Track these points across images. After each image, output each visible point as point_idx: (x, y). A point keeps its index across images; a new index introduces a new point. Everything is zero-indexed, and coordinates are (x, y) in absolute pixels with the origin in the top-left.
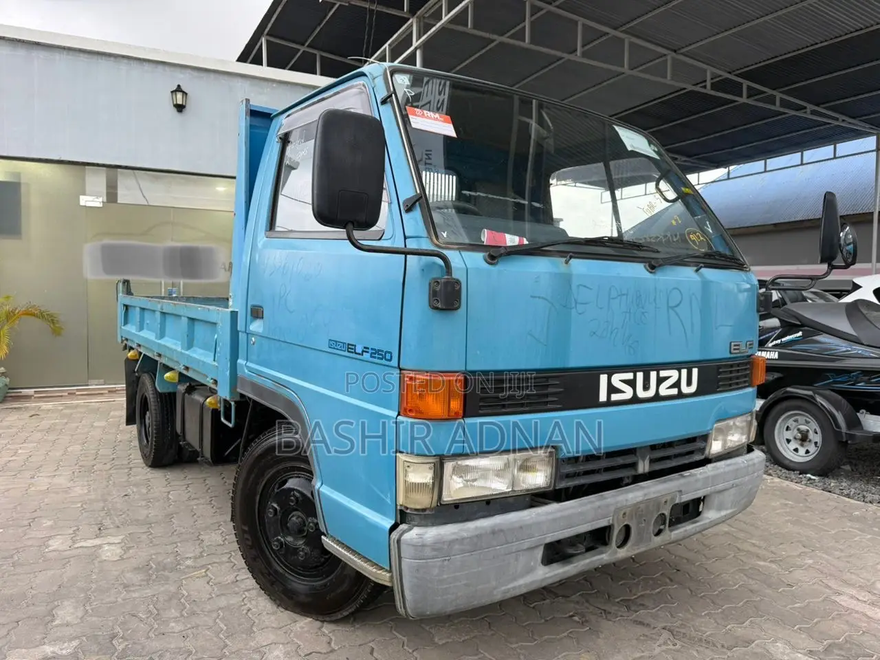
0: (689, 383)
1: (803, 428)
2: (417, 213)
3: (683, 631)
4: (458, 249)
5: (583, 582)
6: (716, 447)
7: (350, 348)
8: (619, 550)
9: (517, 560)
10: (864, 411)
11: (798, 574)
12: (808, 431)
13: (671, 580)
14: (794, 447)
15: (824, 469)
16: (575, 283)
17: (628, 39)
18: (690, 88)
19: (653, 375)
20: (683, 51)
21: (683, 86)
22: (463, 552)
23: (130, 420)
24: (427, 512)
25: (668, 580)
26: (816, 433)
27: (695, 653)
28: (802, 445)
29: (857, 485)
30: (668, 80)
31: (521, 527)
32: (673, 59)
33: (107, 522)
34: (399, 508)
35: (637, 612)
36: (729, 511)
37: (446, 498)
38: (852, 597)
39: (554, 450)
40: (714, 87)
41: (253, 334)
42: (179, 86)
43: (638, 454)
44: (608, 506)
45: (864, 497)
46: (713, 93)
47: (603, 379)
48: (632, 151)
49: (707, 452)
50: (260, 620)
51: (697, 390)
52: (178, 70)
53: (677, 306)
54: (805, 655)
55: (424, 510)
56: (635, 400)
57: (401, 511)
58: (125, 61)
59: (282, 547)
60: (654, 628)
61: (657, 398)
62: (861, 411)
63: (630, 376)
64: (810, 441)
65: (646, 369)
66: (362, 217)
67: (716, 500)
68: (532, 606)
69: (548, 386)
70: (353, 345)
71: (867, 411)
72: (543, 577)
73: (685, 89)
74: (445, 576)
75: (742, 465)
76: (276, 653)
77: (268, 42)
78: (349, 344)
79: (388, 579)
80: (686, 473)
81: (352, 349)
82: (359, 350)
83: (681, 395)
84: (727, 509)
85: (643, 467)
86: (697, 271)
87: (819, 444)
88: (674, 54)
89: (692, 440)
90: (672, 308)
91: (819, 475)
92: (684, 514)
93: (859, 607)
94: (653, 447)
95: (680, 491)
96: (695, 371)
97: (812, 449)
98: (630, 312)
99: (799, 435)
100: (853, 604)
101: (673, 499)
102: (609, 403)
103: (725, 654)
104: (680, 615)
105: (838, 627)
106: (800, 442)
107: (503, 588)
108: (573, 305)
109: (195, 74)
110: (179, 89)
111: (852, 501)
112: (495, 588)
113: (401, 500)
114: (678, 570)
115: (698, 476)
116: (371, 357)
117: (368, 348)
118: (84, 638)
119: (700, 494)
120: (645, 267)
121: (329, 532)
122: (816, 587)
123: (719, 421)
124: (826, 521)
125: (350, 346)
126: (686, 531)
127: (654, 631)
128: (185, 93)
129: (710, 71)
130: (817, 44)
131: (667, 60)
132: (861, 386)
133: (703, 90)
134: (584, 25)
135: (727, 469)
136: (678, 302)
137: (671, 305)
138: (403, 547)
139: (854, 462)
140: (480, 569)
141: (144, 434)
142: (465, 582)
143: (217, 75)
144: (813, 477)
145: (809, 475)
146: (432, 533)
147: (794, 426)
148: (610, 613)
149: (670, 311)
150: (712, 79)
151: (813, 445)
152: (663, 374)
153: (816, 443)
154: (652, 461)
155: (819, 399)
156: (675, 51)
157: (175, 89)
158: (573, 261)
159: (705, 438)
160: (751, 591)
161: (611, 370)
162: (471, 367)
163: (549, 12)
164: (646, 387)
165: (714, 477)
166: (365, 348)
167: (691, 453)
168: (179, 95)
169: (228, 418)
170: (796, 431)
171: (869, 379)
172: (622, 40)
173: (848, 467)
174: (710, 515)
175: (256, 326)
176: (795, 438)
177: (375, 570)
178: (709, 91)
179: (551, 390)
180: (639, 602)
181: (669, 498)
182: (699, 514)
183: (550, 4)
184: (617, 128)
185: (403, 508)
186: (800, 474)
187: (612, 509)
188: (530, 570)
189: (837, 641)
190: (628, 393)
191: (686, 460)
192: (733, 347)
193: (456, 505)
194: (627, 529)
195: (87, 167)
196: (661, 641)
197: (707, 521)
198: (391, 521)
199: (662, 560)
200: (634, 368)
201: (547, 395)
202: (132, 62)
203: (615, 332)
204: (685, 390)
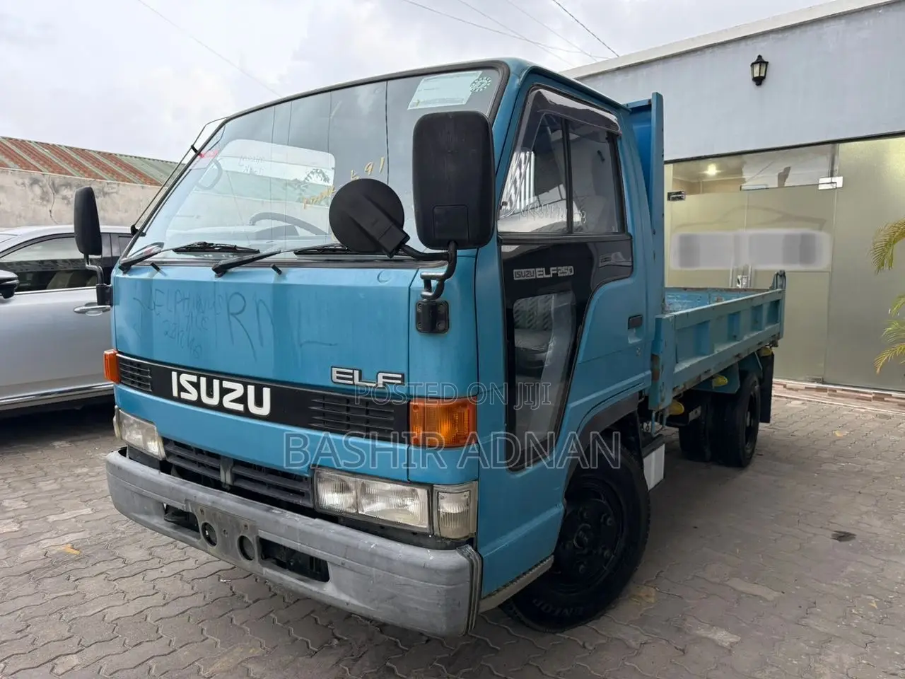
0: (259, 402)
8: (209, 546)
16: (155, 288)
19: (216, 383)
42: (760, 57)
43: (221, 462)
47: (174, 375)
51: (269, 415)
52: (760, 39)
53: (240, 313)
56: (199, 403)
58: (710, 50)
61: (220, 408)
63: (194, 379)
65: (211, 375)
83: (247, 413)
85: (225, 476)
90: (234, 315)
94: (238, 463)
96: (267, 392)
98: (192, 316)
101: (256, 529)
108: (153, 307)
110: (760, 61)
128: (765, 63)
136: (241, 308)
137: (231, 311)
149: (231, 317)
152: (226, 384)
164: (210, 394)
181: (248, 523)
182: (327, 579)
190: (193, 396)
192: (334, 375)
200: (199, 372)
202: (715, 49)
203: (181, 334)
204: (253, 409)
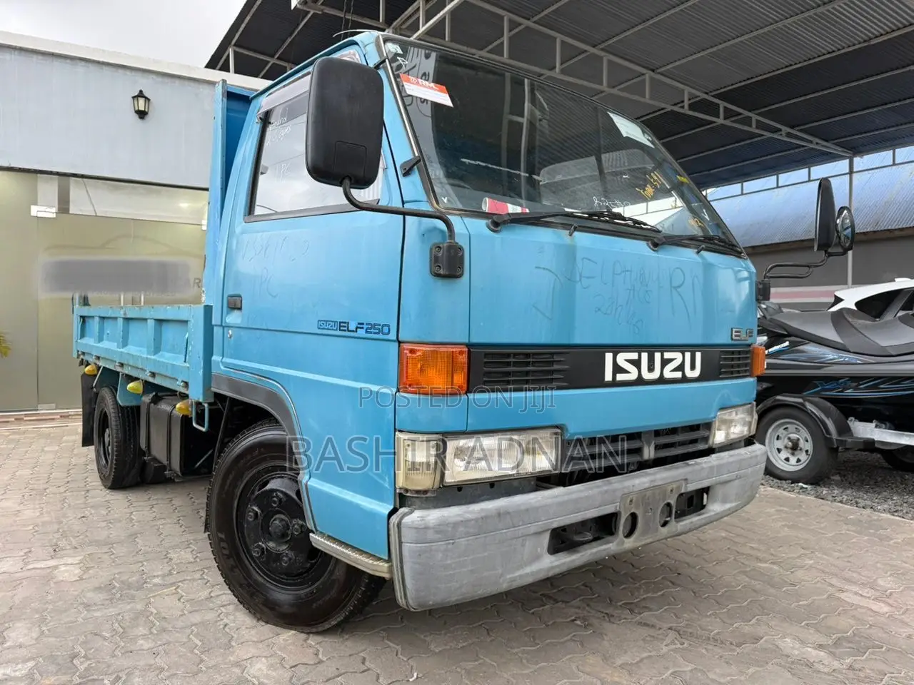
0: (693, 367)
1: (794, 436)
2: (415, 177)
3: (690, 630)
4: (460, 215)
5: (583, 587)
6: (719, 437)
7: (343, 326)
8: (626, 540)
9: (523, 545)
10: (853, 418)
11: (800, 574)
12: (798, 439)
13: (673, 583)
14: (785, 456)
15: (815, 477)
16: (579, 255)
17: (607, 57)
18: (669, 108)
19: (658, 356)
20: (659, 71)
21: (663, 105)
22: (468, 534)
23: (87, 441)
24: (429, 495)
25: (670, 584)
26: (807, 441)
27: (704, 651)
28: (793, 454)
29: (849, 492)
30: (647, 99)
31: (527, 510)
32: (652, 79)
33: (62, 543)
34: (398, 491)
35: (640, 614)
36: (734, 504)
37: (449, 479)
38: (856, 593)
39: (559, 431)
40: (692, 107)
41: (229, 327)
42: (141, 91)
43: (643, 439)
44: (614, 491)
45: (857, 503)
46: (691, 113)
47: (609, 357)
48: (627, 137)
49: (710, 442)
50: (239, 634)
51: (700, 375)
52: (140, 74)
53: (679, 287)
54: (815, 648)
55: (425, 492)
56: (640, 381)
57: (400, 494)
58: (83, 63)
59: (263, 553)
60: (660, 629)
61: (662, 380)
62: (850, 419)
63: (634, 356)
64: (801, 449)
65: (651, 349)
66: (360, 173)
67: (719, 492)
68: (531, 612)
69: (552, 363)
70: (345, 323)
71: (856, 418)
72: (550, 565)
73: (663, 109)
74: (449, 562)
75: (747, 456)
76: (259, 666)
77: (235, 53)
78: (340, 323)
79: (385, 570)
80: (692, 462)
81: (345, 327)
82: (352, 326)
83: (684, 379)
84: (731, 502)
85: (649, 453)
86: (698, 252)
87: (810, 452)
88: (651, 72)
89: (694, 428)
90: (676, 288)
91: (811, 484)
92: (689, 507)
93: (864, 602)
94: (657, 433)
95: (686, 480)
96: (698, 355)
97: (803, 457)
98: (634, 290)
99: (790, 443)
100: (856, 600)
101: (679, 488)
102: (614, 384)
103: (734, 650)
104: (685, 615)
105: (844, 622)
106: (790, 451)
107: (508, 577)
108: (578, 279)
109: (160, 79)
110: (141, 95)
111: (846, 506)
112: (502, 575)
113: (401, 482)
114: (679, 574)
115: (704, 465)
116: (367, 332)
117: (363, 324)
118: (41, 659)
119: (704, 484)
120: (648, 244)
121: (318, 529)
122: (818, 585)
123: (722, 409)
124: (822, 525)
125: (342, 324)
126: (692, 522)
127: (660, 632)
128: (147, 99)
129: (688, 90)
130: (791, 65)
131: (644, 80)
132: (850, 393)
133: (681, 111)
134: (563, 42)
135: (731, 459)
136: (681, 283)
137: (674, 285)
138: (403, 530)
139: (842, 472)
140: (486, 554)
141: (103, 453)
142: (470, 568)
143: (182, 81)
144: (805, 486)
145: (801, 484)
146: (435, 515)
147: (784, 435)
148: (612, 616)
149: (674, 291)
150: (690, 100)
151: (804, 453)
152: (667, 355)
153: (807, 451)
154: (657, 448)
155: (809, 406)
156: (653, 71)
157: (136, 94)
158: (576, 234)
159: (708, 426)
160: (755, 591)
161: (616, 349)
162: (475, 340)
163: (527, 28)
164: (651, 369)
165: (719, 466)
166: (359, 324)
167: (694, 441)
168: (141, 101)
169: (201, 423)
170: (786, 441)
171: (857, 386)
172: (601, 58)
173: (837, 478)
174: (714, 507)
175: (234, 318)
176: (786, 447)
177: (371, 562)
178: (687, 111)
179: (556, 367)
180: (643, 604)
181: (674, 486)
182: (703, 507)
183: (529, 19)
184: (611, 115)
185: (402, 492)
186: (792, 483)
187: (619, 494)
188: (537, 558)
189: (845, 635)
190: (633, 375)
191: (691, 449)
192: (734, 334)
193: (459, 487)
194: (634, 517)
195: (39, 175)
196: (668, 640)
197: (712, 513)
198: (389, 506)
199: (662, 565)
200: (638, 348)
201: (552, 372)
202: (90, 65)
203: (619, 309)
204: (689, 374)
